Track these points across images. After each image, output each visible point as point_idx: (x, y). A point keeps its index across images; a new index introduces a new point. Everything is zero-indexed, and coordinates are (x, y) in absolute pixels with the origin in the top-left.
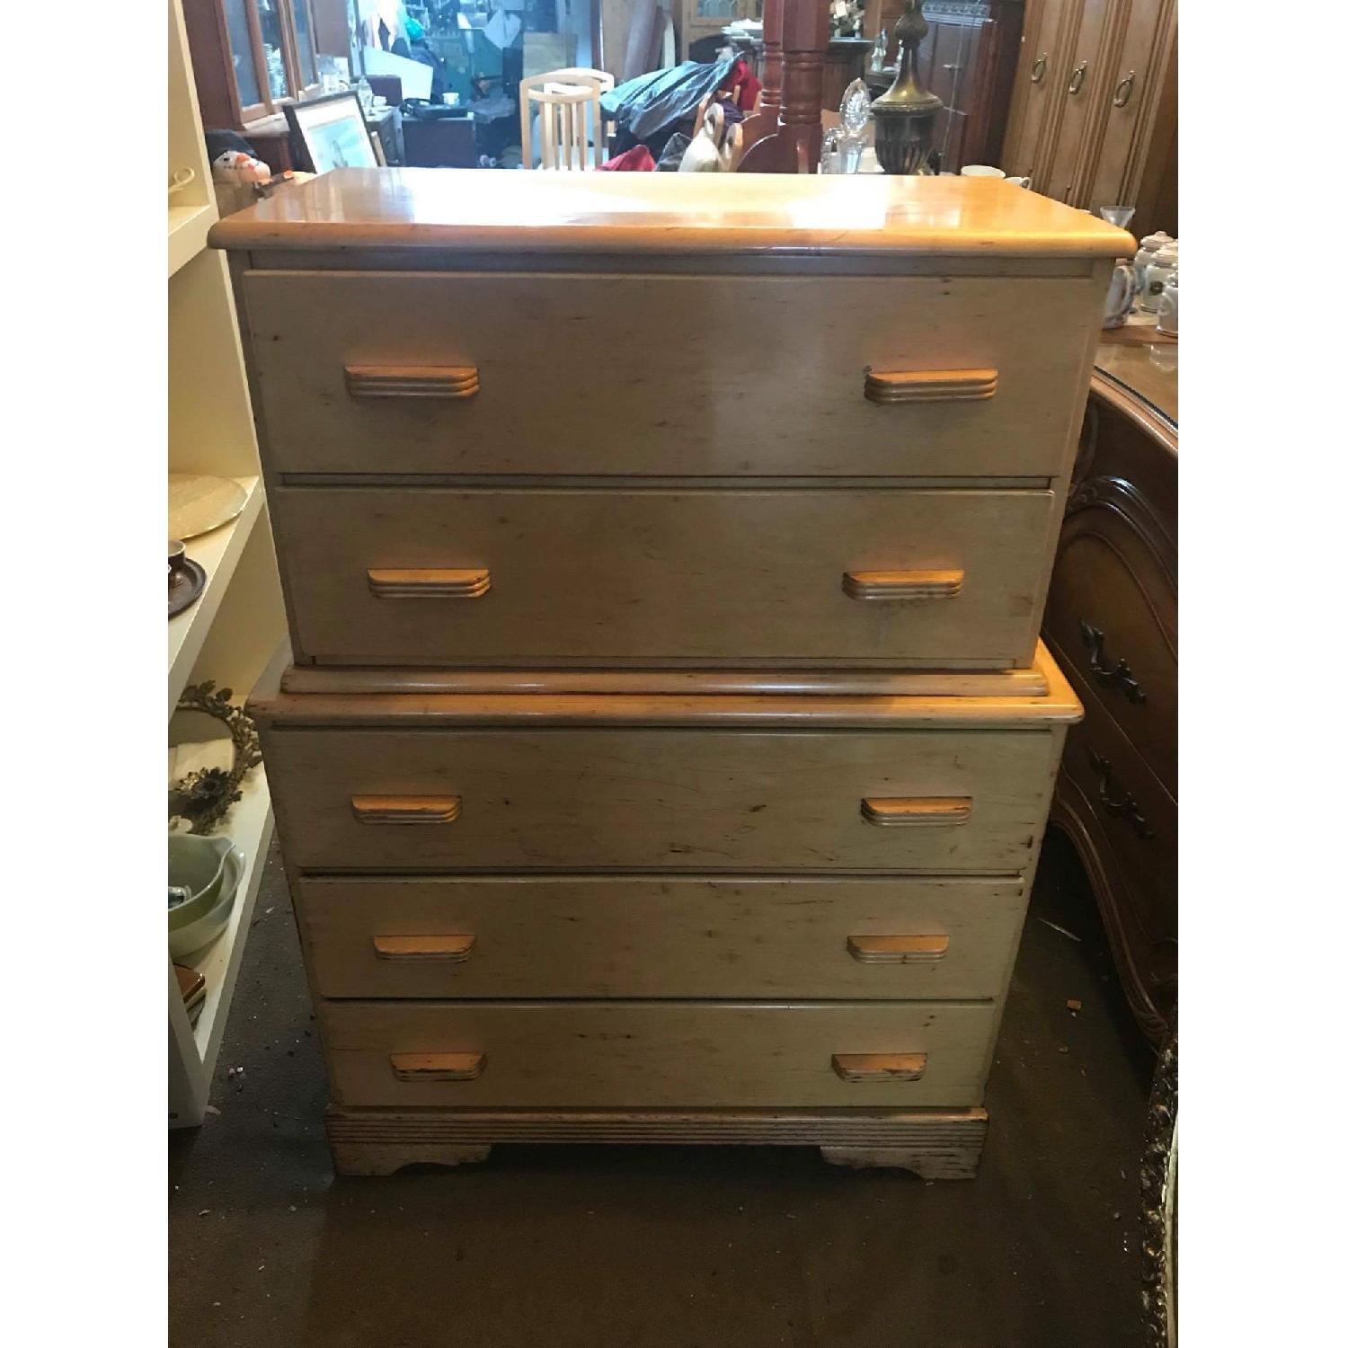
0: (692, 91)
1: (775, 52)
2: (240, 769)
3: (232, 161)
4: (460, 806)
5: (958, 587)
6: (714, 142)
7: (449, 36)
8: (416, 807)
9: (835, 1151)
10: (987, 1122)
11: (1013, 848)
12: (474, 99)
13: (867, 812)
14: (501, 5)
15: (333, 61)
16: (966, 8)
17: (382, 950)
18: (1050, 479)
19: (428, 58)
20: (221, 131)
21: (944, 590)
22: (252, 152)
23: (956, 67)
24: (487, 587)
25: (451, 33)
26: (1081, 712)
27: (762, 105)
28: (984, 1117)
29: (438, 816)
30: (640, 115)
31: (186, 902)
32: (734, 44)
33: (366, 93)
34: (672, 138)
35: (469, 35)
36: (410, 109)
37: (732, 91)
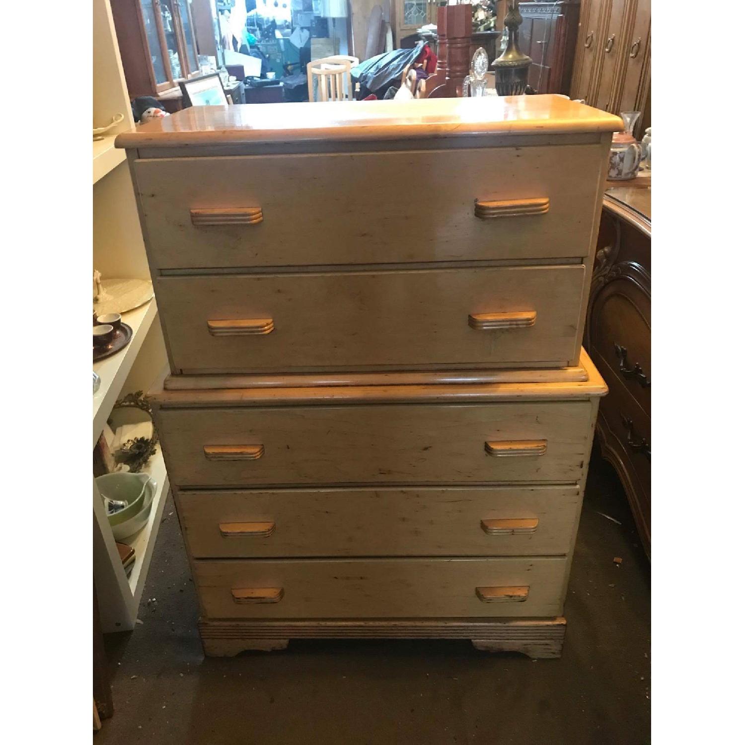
0: (400, 64)
1: (444, 39)
2: (155, 437)
3: (152, 113)
4: (263, 450)
5: (533, 321)
6: (411, 91)
7: (270, 43)
8: (239, 451)
9: (480, 642)
10: (565, 625)
11: (572, 469)
12: (285, 76)
13: (488, 449)
14: (298, 24)
15: (207, 58)
16: (548, 9)
17: (224, 530)
18: (582, 258)
19: (259, 54)
21: (525, 322)
23: (543, 42)
24: (272, 329)
25: (272, 42)
26: (606, 390)
27: (439, 69)
28: (564, 622)
29: (251, 456)
30: (372, 78)
31: (125, 509)
32: (424, 38)
33: (224, 75)
34: (388, 90)
35: (282, 41)
36: (249, 82)
37: (423, 63)
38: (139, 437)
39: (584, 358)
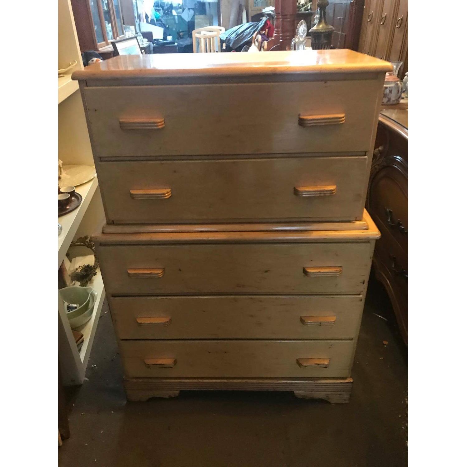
0: (251, 32)
1: (279, 16)
2: (96, 265)
3: (94, 62)
4: (164, 272)
5: (334, 191)
6: (258, 48)
8: (149, 272)
9: (299, 393)
10: (352, 383)
11: (358, 285)
12: (178, 39)
13: (305, 272)
14: (187, 6)
15: (129, 27)
17: (139, 322)
18: (366, 152)
19: (162, 25)
20: (91, 51)
21: (329, 192)
22: (101, 58)
23: (342, 18)
24: (170, 195)
26: (380, 235)
27: (275, 35)
28: (352, 381)
29: (157, 275)
30: (233, 40)
31: (77, 309)
32: (266, 15)
33: (140, 38)
34: (244, 48)
35: (176, 17)
36: (156, 43)
37: (265, 31)
38: (86, 265)
39: (366, 215)
